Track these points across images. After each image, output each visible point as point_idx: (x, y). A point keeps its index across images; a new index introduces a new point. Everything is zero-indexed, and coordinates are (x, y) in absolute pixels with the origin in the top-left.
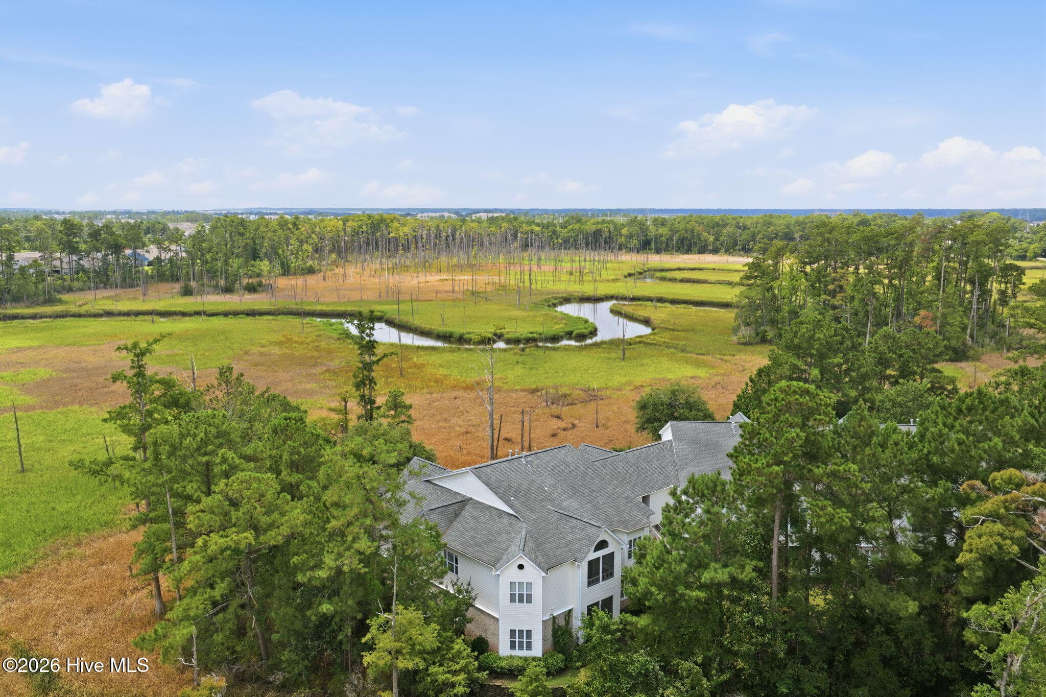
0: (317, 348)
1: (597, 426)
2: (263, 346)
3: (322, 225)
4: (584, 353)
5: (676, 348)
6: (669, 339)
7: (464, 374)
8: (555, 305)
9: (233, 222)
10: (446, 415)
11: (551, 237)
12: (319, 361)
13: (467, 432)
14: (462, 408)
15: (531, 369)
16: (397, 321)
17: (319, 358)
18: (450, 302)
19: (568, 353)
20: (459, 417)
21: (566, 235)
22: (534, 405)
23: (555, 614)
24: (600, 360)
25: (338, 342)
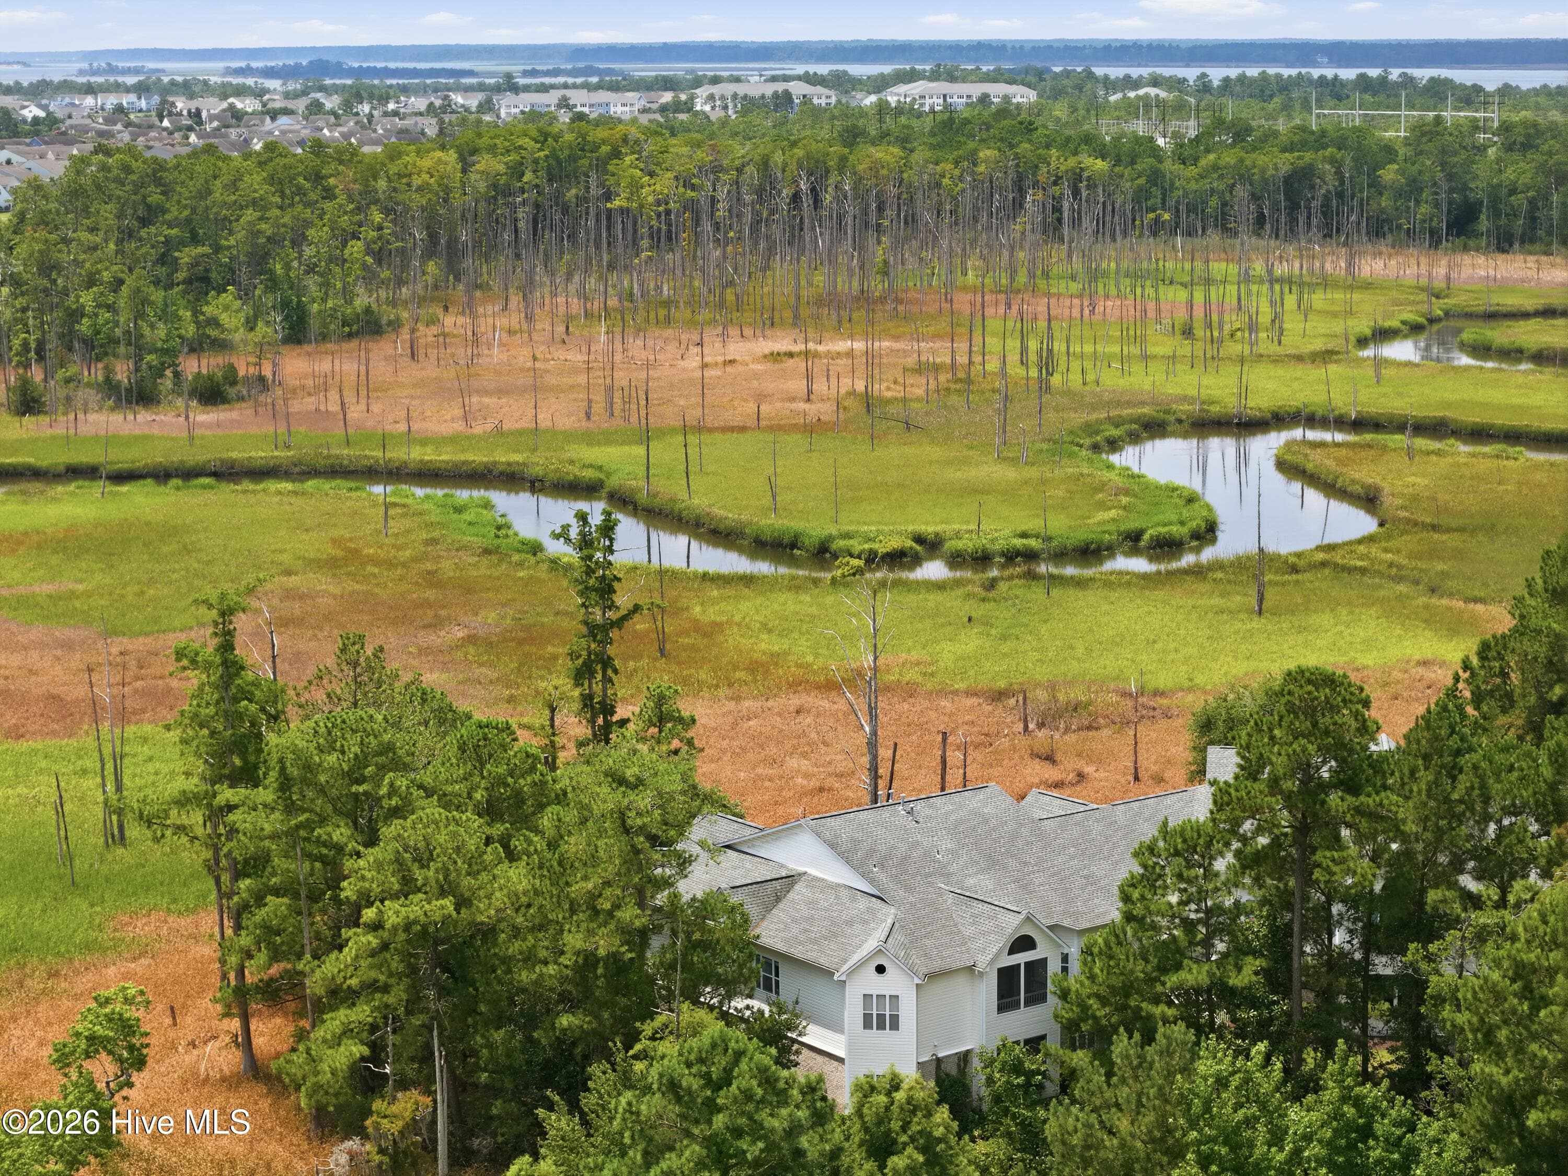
0: (432, 579)
1: (1137, 779)
2: (288, 573)
3: (393, 169)
4: (1160, 594)
5: (1416, 582)
6: (1411, 556)
7: (824, 651)
8: (1114, 445)
9: (127, 169)
10: (772, 750)
11: (1141, 196)
12: (443, 613)
13: (821, 790)
14: (814, 735)
15: (1004, 638)
16: (642, 498)
17: (443, 607)
18: (796, 437)
19: (1114, 595)
20: (804, 755)
21: (1193, 186)
22: (993, 730)
23: (940, 1055)
24: (1194, 616)
25: (485, 561)
